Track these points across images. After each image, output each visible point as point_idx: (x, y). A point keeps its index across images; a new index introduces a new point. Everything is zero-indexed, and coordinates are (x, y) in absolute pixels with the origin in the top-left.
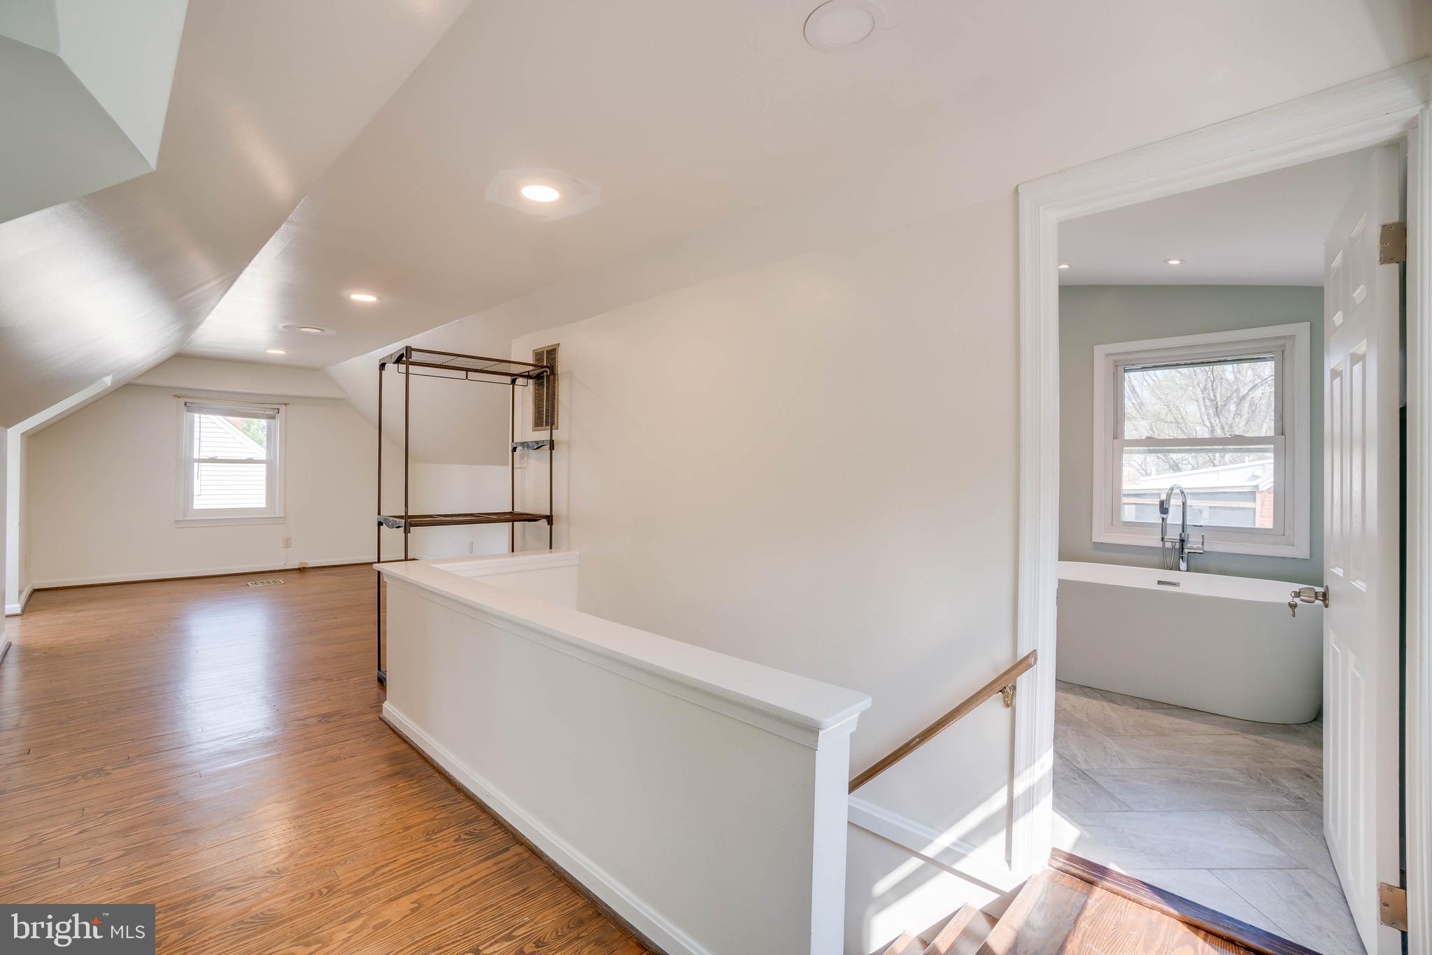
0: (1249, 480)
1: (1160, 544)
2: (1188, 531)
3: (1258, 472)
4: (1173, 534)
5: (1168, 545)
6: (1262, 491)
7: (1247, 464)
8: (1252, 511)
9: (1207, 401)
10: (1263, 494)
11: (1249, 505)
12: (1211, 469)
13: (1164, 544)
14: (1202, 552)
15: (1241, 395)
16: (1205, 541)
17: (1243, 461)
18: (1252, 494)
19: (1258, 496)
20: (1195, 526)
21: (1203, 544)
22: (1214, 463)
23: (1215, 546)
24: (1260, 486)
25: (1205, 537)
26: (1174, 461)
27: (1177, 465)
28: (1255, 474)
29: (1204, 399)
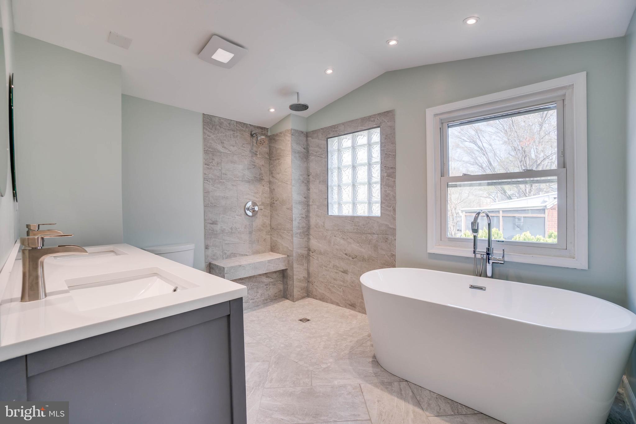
0: (542, 203)
1: (472, 255)
2: (493, 245)
3: (546, 199)
4: (482, 248)
5: (478, 256)
6: (548, 209)
7: (541, 195)
8: (544, 218)
9: (522, 166)
10: (549, 210)
11: (542, 215)
12: (524, 198)
13: (475, 256)
14: (503, 262)
15: (538, 163)
16: (505, 253)
17: (539, 194)
18: (543, 210)
19: (546, 211)
20: (498, 241)
21: (503, 257)
22: (526, 195)
23: (512, 257)
24: (547, 206)
25: (505, 251)
26: (509, 195)
27: (510, 197)
28: (545, 200)
29: (521, 166)
